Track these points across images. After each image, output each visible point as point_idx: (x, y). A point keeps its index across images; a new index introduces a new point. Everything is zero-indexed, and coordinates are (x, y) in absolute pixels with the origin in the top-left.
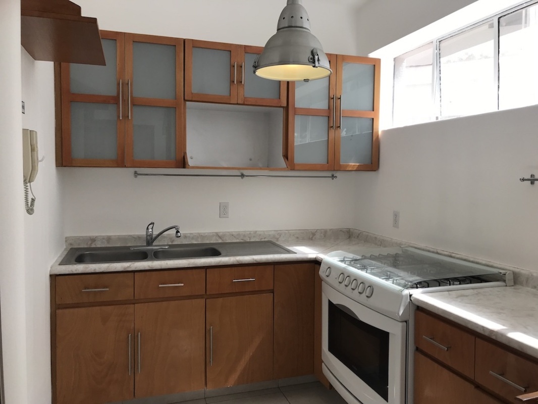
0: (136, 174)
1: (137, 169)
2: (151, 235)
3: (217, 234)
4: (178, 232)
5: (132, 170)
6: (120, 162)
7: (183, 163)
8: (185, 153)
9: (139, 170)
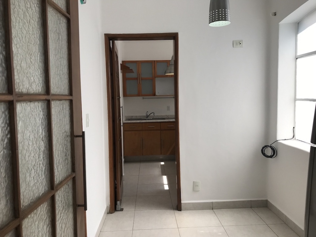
0: (143, 98)
1: (143, 97)
2: (147, 115)
3: (166, 115)
4: (154, 114)
5: (142, 97)
6: (139, 95)
7: (154, 95)
8: (155, 92)
9: (144, 97)
